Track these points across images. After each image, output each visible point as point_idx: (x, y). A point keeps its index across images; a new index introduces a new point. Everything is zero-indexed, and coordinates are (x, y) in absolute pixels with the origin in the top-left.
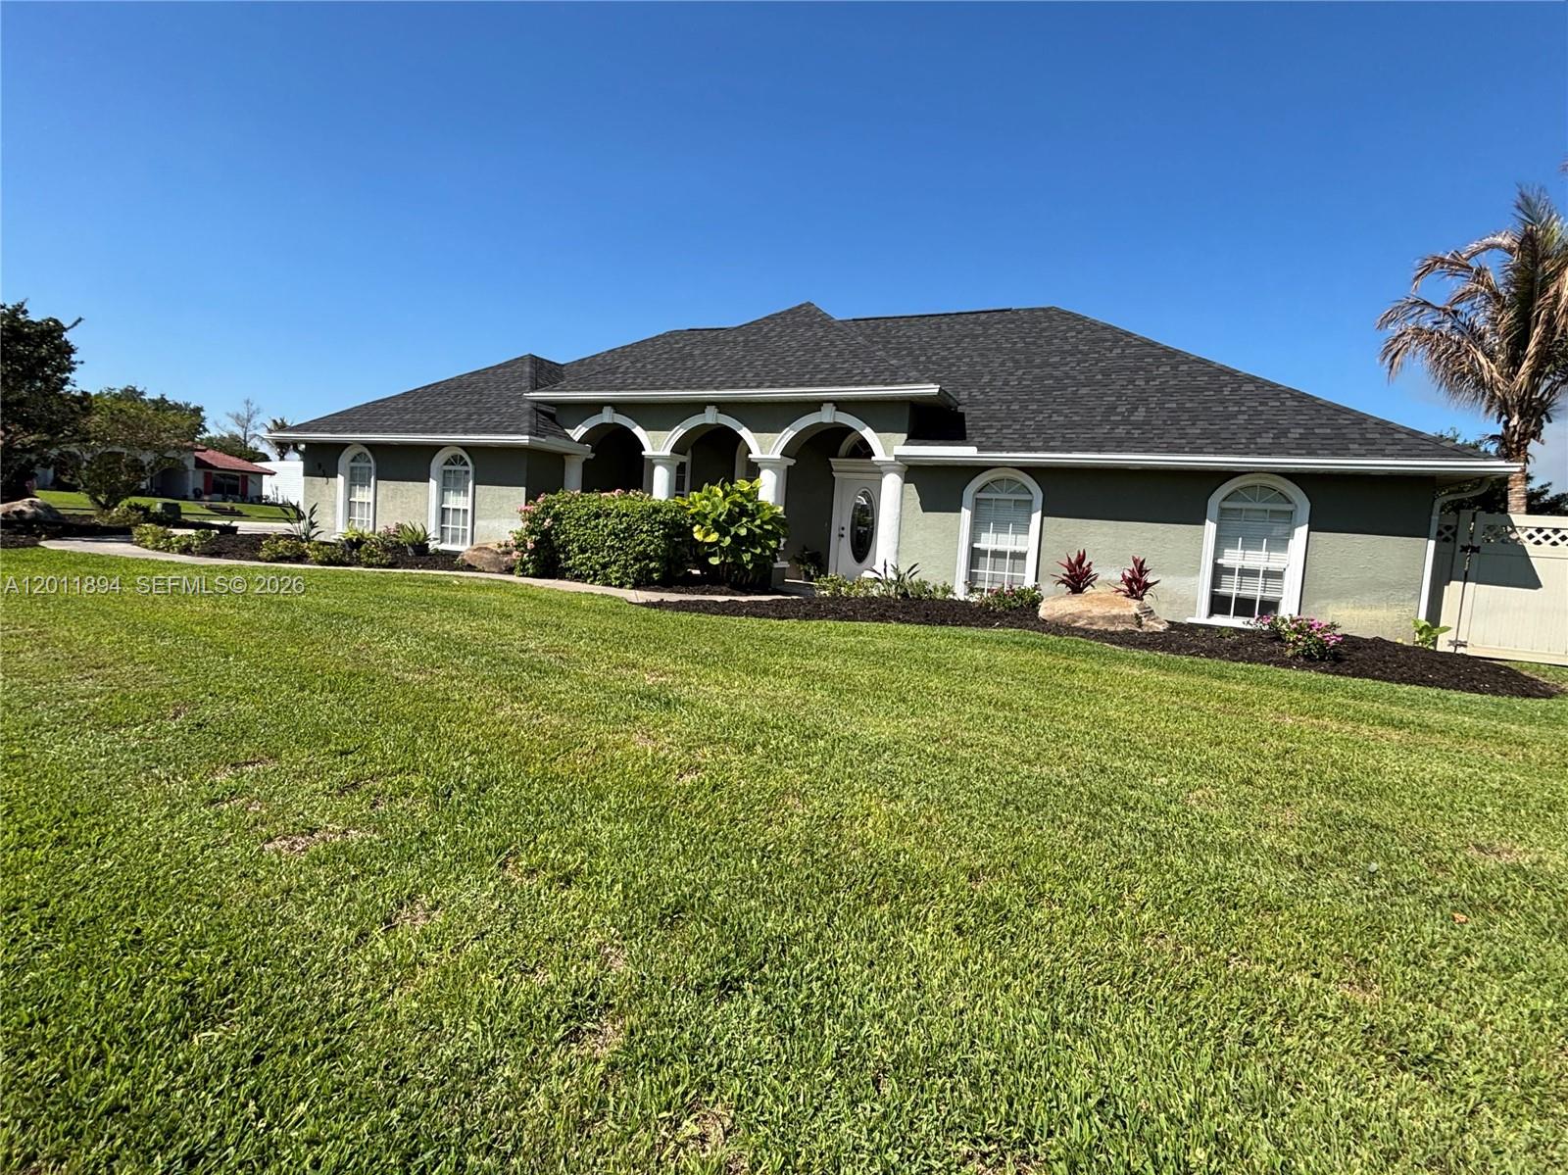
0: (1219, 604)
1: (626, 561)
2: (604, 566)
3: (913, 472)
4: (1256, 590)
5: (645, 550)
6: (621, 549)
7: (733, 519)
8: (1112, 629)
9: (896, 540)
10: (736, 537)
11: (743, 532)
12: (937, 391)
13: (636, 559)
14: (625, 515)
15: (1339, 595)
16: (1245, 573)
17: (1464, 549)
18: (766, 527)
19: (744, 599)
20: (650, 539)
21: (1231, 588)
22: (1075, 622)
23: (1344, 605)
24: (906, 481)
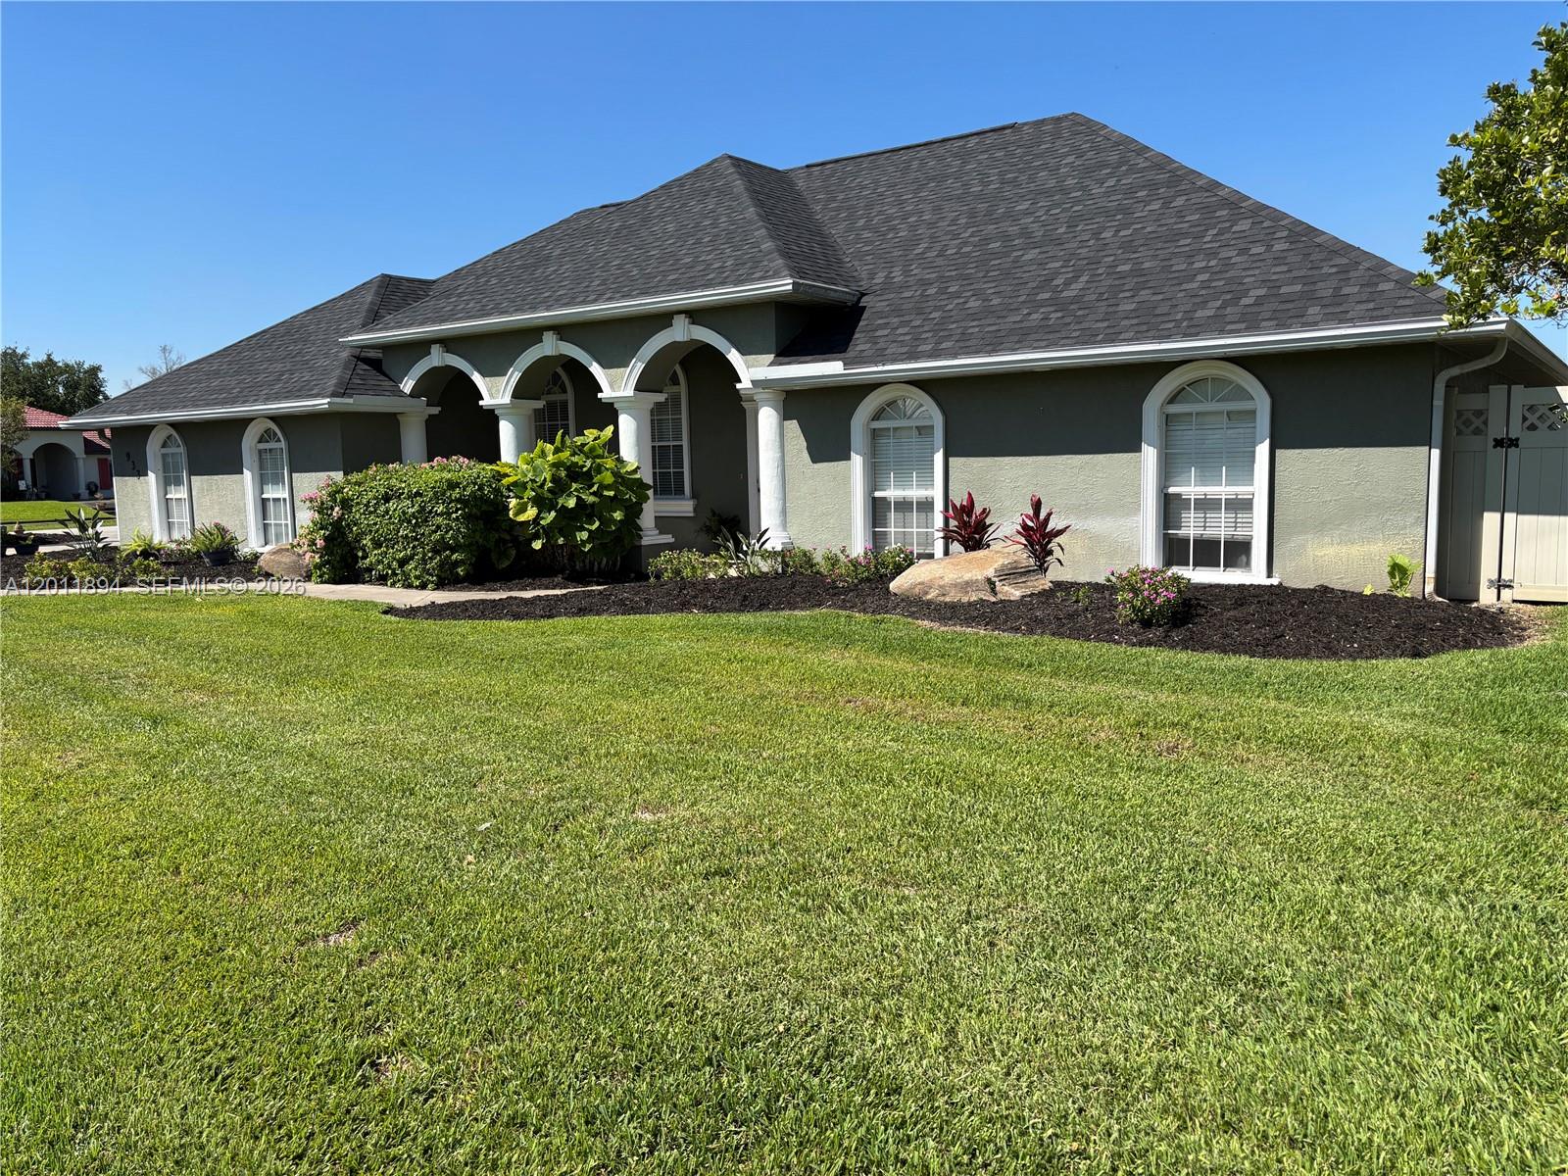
0: (1174, 550)
1: (424, 555)
2: (403, 563)
3: (795, 401)
4: (1220, 528)
5: (443, 537)
6: (416, 539)
7: (560, 487)
8: (965, 599)
9: (780, 496)
10: (563, 512)
11: (572, 503)
12: (790, 287)
13: (436, 552)
14: (417, 494)
15: (1321, 526)
16: (1206, 505)
17: (1499, 443)
18: (606, 493)
19: (528, 594)
20: (447, 524)
21: (1191, 527)
22: (927, 593)
23: (1327, 539)
24: (786, 415)
